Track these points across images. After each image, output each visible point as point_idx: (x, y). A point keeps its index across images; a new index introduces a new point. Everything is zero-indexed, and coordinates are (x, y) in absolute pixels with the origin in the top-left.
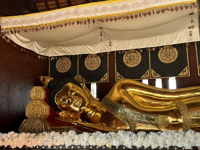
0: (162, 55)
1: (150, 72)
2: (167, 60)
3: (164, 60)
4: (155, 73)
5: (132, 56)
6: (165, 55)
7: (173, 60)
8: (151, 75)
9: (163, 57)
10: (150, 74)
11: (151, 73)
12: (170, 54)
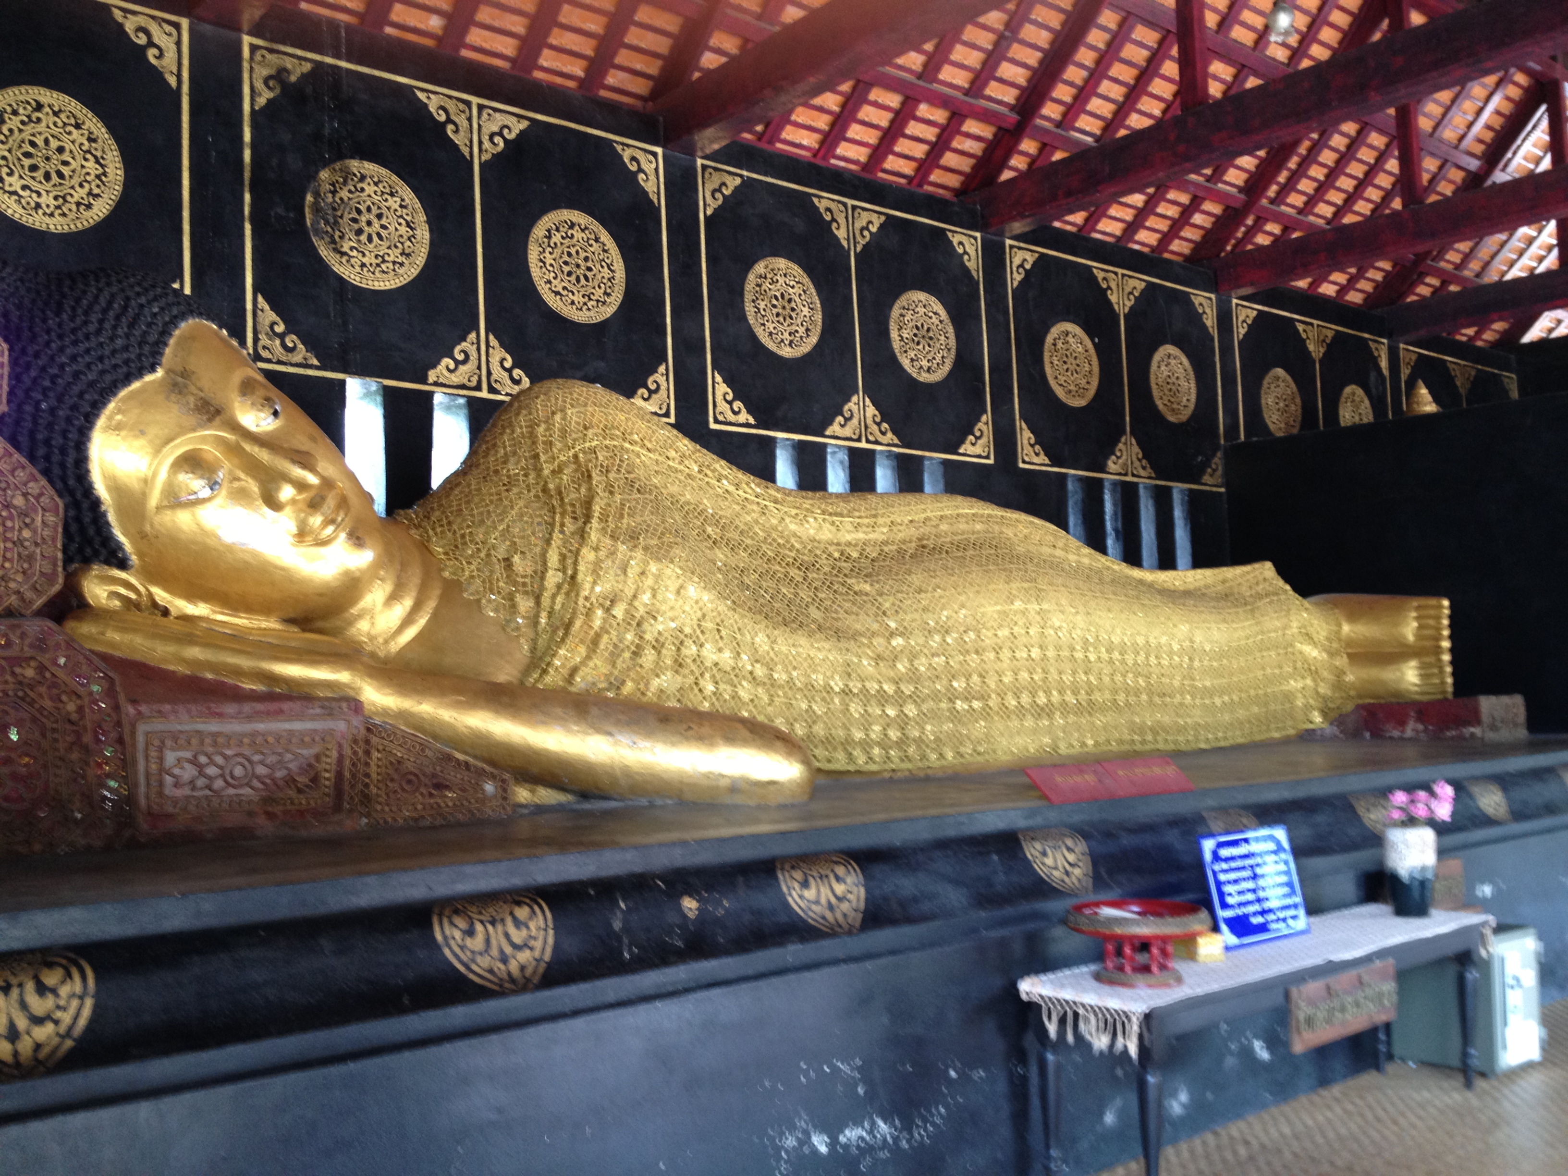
0: (549, 260)
1: (479, 349)
2: (573, 303)
3: (557, 293)
4: (508, 364)
5: (369, 209)
6: (566, 269)
7: (602, 309)
8: (489, 374)
9: (552, 274)
10: (479, 368)
11: (488, 362)
12: (589, 269)
